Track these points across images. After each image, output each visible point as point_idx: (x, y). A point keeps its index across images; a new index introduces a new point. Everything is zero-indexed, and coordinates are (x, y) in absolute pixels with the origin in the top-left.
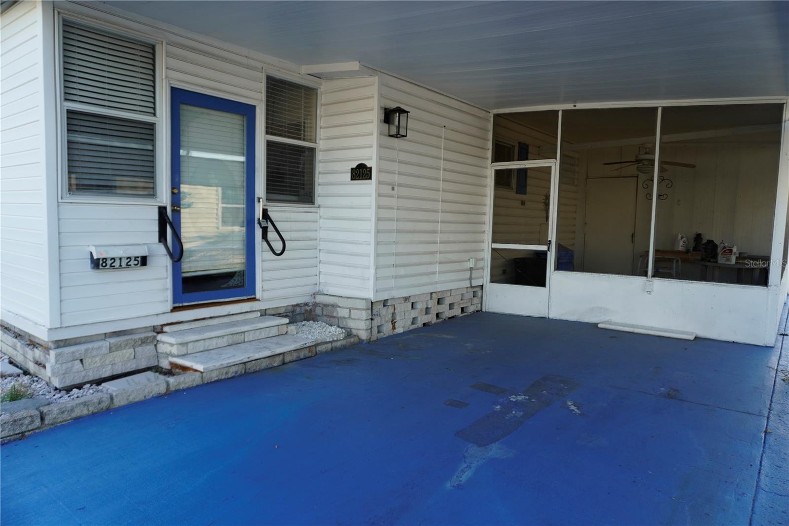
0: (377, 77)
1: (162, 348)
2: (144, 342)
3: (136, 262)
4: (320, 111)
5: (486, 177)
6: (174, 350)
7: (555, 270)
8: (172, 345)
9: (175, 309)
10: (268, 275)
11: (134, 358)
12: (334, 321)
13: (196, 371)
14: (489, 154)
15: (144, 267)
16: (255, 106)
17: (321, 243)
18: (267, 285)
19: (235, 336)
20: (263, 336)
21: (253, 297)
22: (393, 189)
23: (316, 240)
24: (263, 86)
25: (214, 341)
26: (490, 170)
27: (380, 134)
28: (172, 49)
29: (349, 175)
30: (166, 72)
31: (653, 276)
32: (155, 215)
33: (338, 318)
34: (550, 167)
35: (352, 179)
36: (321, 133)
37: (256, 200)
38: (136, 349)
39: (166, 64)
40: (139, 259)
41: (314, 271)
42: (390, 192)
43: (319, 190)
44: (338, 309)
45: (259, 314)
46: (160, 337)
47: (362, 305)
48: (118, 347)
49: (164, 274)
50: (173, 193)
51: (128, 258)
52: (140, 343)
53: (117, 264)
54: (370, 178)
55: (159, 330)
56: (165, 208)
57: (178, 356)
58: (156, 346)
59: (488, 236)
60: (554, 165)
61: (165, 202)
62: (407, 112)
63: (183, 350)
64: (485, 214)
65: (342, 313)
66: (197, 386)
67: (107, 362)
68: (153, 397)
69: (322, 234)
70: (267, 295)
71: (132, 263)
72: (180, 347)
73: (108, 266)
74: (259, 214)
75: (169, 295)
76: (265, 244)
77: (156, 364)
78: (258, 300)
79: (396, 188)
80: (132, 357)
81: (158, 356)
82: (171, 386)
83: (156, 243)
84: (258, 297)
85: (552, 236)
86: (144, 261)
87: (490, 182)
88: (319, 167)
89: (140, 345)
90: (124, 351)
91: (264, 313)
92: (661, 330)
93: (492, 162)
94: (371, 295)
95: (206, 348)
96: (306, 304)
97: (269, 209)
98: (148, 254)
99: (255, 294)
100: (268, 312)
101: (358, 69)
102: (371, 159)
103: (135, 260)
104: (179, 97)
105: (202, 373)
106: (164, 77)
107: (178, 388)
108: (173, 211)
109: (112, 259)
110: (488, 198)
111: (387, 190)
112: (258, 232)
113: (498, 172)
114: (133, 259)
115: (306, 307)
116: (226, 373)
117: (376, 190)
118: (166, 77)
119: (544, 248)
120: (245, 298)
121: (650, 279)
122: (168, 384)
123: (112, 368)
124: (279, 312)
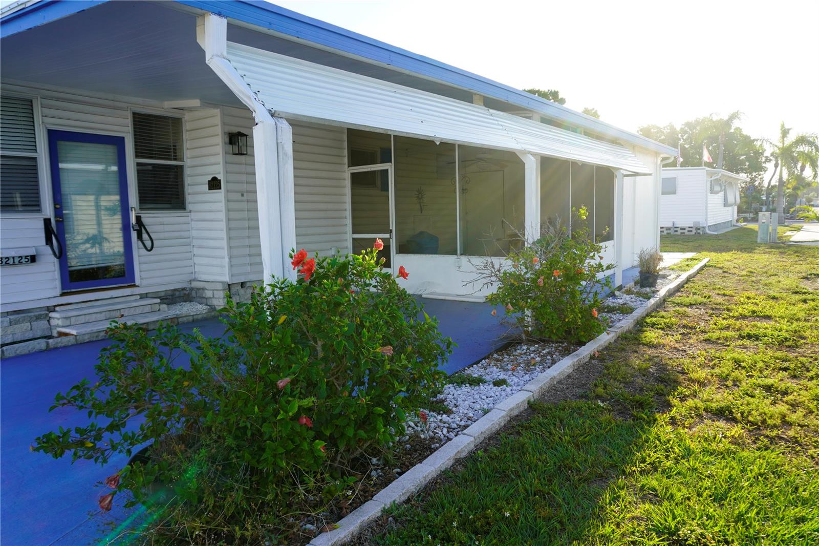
0: (219, 110)
1: (53, 322)
2: (38, 318)
3: (27, 260)
4: (186, 136)
5: (344, 179)
6: (60, 322)
7: (396, 253)
8: (58, 319)
9: (63, 294)
10: (144, 267)
11: (31, 330)
12: (204, 300)
13: (73, 335)
14: (346, 160)
15: (33, 264)
16: (124, 138)
17: (194, 240)
18: (144, 275)
19: (112, 312)
20: (137, 312)
21: (132, 284)
22: (243, 195)
23: (189, 238)
24: (129, 121)
25: (94, 316)
26: (347, 173)
27: (226, 153)
28: (45, 102)
29: (207, 186)
30: (42, 119)
31: (461, 255)
32: (41, 224)
33: (207, 299)
34: (387, 170)
35: (209, 189)
36: (187, 154)
37: (130, 209)
38: (32, 323)
39: (42, 113)
40: (29, 258)
41: (190, 262)
42: (240, 198)
43: (189, 198)
44: (206, 291)
45: (139, 297)
46: (52, 315)
47: (220, 287)
48: (17, 322)
49: (53, 269)
50: (55, 208)
51: (19, 257)
52: (35, 318)
53: (11, 261)
54: (220, 188)
55: (52, 309)
56: (49, 220)
57: (63, 327)
58: (49, 321)
59: (349, 228)
60: (390, 167)
61: (49, 215)
62: (246, 135)
63: (68, 323)
64: (346, 210)
65: (209, 294)
66: (72, 345)
67: (9, 332)
68: (35, 352)
69: (194, 233)
70: (145, 282)
71: (23, 260)
72: (65, 320)
73: (4, 264)
74: (133, 220)
75: (58, 284)
76: (140, 243)
77: (50, 334)
78: (138, 286)
79: (245, 194)
80: (29, 329)
81: (51, 328)
82: (50, 345)
83: (43, 246)
84: (137, 283)
85: (393, 226)
86: (33, 259)
87: (348, 183)
88: (188, 180)
89: (36, 320)
90: (22, 325)
91: (144, 296)
92: (443, 295)
93: (348, 167)
94: (227, 279)
95: (86, 321)
96: (184, 289)
97: (142, 216)
98: (35, 254)
99: (134, 281)
100: (149, 295)
101: (199, 105)
102: (219, 173)
103: (26, 258)
104: (56, 137)
105: (76, 336)
106: (41, 123)
107: (56, 346)
108: (57, 222)
109: (6, 258)
110: (347, 196)
111: (238, 196)
112: (134, 235)
113: (353, 175)
114: (24, 258)
115: (185, 292)
116: (97, 337)
117: (225, 197)
118: (43, 122)
119: (387, 236)
120: (126, 285)
121: (459, 256)
122: (48, 343)
123: (13, 337)
124: (160, 295)
